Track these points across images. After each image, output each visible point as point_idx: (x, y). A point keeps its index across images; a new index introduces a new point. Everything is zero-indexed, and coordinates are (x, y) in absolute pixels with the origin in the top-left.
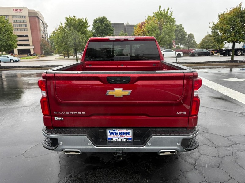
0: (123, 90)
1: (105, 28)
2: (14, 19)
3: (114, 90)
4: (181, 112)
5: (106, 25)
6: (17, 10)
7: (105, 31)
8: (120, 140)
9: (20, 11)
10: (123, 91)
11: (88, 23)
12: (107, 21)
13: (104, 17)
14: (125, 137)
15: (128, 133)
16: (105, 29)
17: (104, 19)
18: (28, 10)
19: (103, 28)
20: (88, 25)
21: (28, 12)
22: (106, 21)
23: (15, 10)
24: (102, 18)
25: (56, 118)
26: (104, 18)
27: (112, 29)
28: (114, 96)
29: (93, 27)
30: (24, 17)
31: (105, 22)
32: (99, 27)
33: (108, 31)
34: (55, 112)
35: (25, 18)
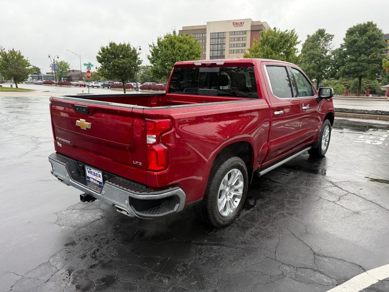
1: (366, 42)
2: (231, 36)
4: (137, 162)
5: (369, 38)
6: (237, 24)
7: (366, 48)
9: (241, 24)
11: (297, 37)
12: (375, 29)
13: (368, 23)
16: (367, 46)
17: (368, 26)
18: (252, 22)
19: (363, 42)
20: (298, 40)
21: (250, 24)
22: (371, 31)
23: (236, 24)
24: (364, 24)
25: (58, 143)
26: (370, 24)
27: (382, 44)
28: (80, 127)
29: (344, 42)
30: (245, 32)
31: (370, 33)
32: (355, 41)
33: (372, 49)
34: (57, 137)
35: (245, 34)
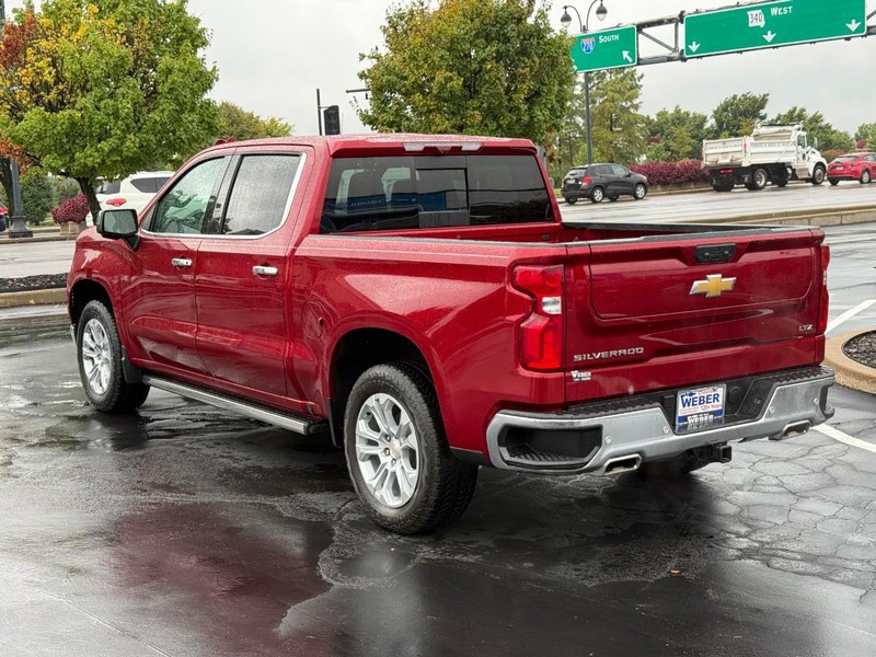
0: (723, 277)
3: (705, 278)
4: (805, 327)
8: (702, 419)
10: (723, 280)
14: (710, 409)
15: (716, 398)
25: (574, 374)
28: (705, 293)
34: (577, 358)
